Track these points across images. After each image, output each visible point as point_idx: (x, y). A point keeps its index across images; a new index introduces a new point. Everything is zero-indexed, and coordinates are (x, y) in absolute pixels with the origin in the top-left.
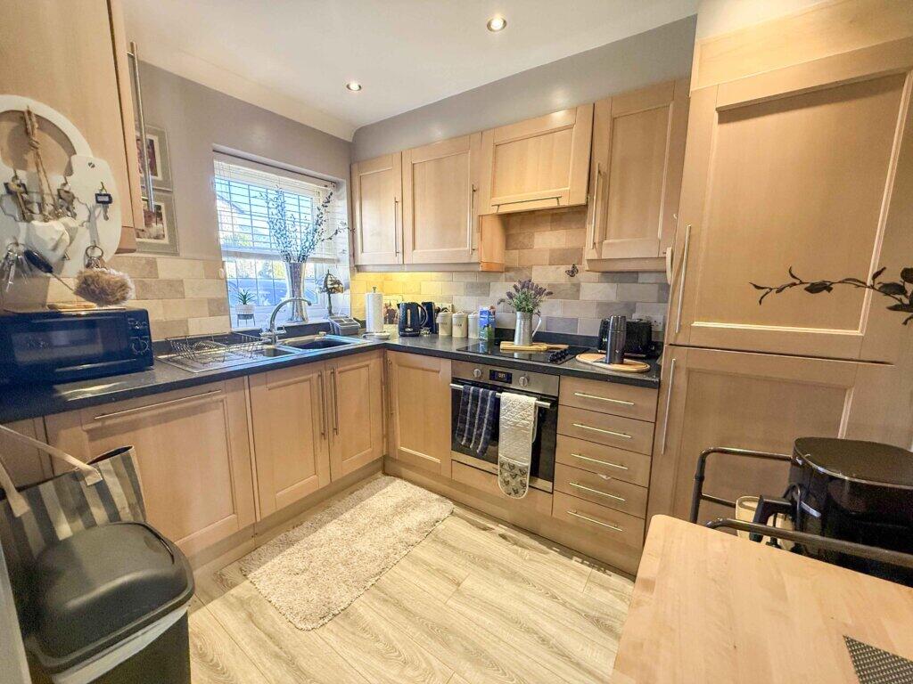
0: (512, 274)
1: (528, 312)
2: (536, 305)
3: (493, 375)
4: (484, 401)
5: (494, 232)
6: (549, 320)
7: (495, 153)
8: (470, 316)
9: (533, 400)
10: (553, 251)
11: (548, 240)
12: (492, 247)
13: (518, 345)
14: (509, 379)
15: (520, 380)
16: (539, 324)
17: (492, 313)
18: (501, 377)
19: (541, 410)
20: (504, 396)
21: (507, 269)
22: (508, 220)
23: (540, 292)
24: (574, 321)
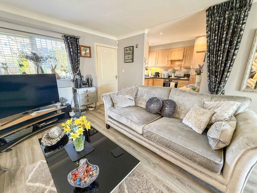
0: (172, 68)
1: (174, 73)
2: (175, 72)
3: (169, 80)
4: (168, 83)
5: (170, 62)
6: (177, 74)
7: (171, 52)
8: (165, 74)
9: (175, 83)
10: (178, 65)
11: (177, 63)
12: (169, 64)
13: (173, 77)
14: (172, 81)
15: (173, 81)
16: (176, 75)
17: (168, 73)
18: (171, 80)
19: (175, 84)
20: (171, 83)
21: (171, 67)
22: (171, 61)
23: (176, 70)
24: (180, 74)
